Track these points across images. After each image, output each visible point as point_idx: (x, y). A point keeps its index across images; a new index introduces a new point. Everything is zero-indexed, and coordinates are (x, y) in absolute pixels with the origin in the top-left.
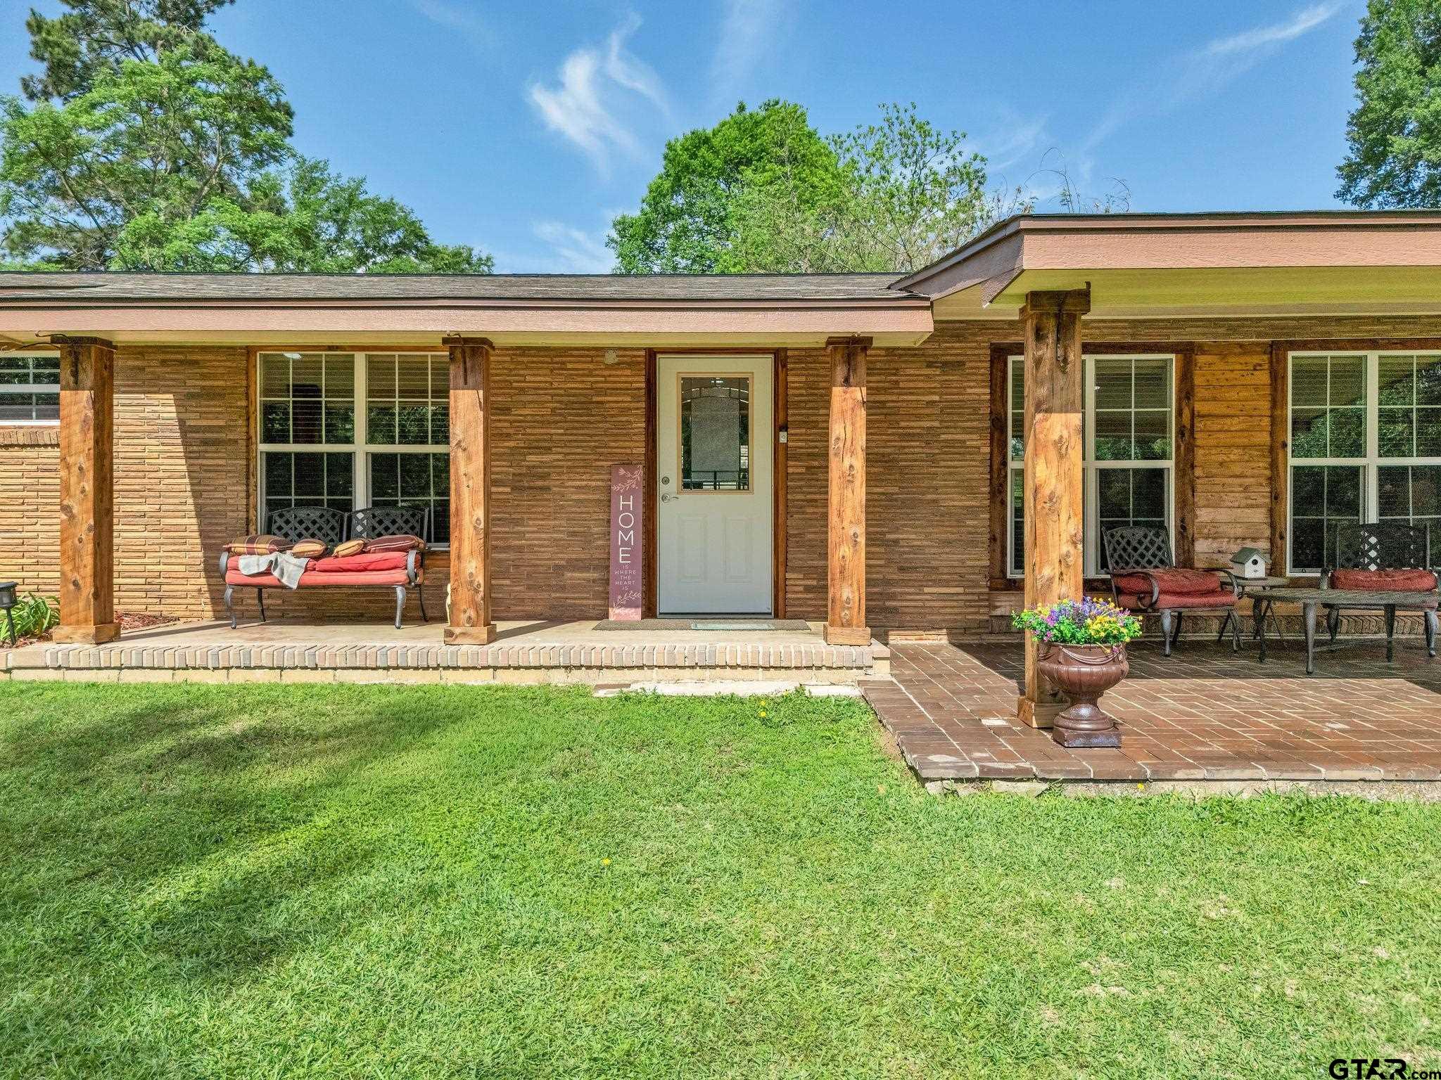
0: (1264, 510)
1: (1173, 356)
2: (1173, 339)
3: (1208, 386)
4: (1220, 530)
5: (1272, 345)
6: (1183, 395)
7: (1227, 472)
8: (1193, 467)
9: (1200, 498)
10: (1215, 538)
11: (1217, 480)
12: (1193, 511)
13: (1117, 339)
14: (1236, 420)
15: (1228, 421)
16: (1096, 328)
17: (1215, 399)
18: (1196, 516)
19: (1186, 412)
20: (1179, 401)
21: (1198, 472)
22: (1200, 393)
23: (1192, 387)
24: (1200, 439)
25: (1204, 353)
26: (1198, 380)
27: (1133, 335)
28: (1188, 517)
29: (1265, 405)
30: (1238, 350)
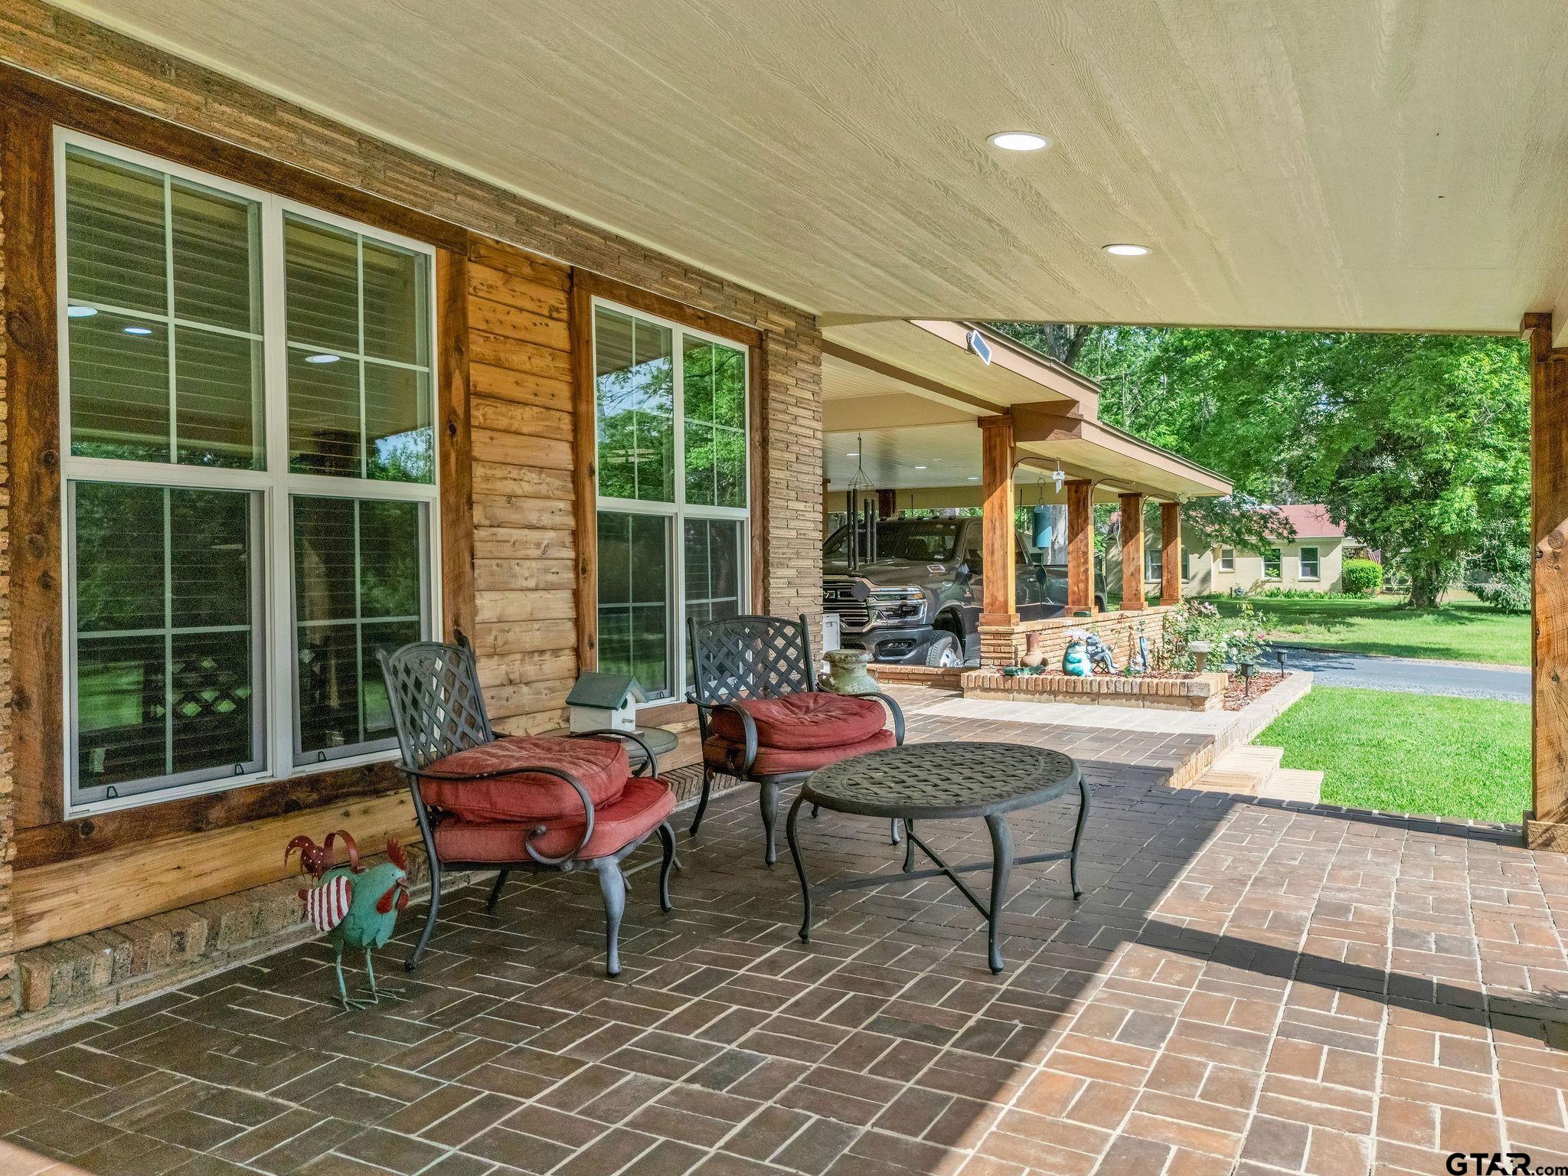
0: (567, 595)
1: (429, 250)
2: (436, 213)
3: (488, 334)
4: (511, 636)
5: (572, 274)
6: (452, 343)
7: (515, 517)
8: (470, 503)
9: (483, 572)
10: (502, 655)
11: (502, 532)
12: (473, 598)
13: (331, 172)
14: (529, 412)
15: (517, 412)
16: (291, 127)
17: (498, 364)
18: (475, 611)
19: (457, 381)
20: (445, 353)
21: (478, 515)
22: (477, 346)
23: (466, 329)
24: (481, 444)
25: (480, 260)
26: (474, 319)
27: (365, 173)
28: (465, 611)
29: (564, 391)
30: (527, 270)
